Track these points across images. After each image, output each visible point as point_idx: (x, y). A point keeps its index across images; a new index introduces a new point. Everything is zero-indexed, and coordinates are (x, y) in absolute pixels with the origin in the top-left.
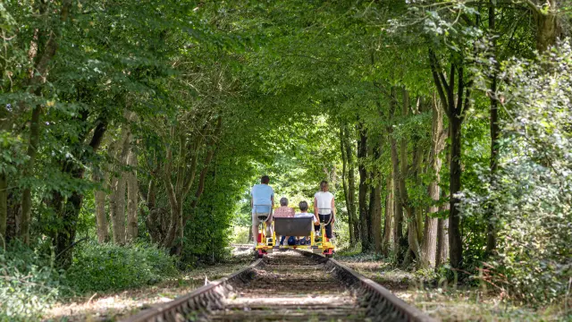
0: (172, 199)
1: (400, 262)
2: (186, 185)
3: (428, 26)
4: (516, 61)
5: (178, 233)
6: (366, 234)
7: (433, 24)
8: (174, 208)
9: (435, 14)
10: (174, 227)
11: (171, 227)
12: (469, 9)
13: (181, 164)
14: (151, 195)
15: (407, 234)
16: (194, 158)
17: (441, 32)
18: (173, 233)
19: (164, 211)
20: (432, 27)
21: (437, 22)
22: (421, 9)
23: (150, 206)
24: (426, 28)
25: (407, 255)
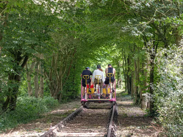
0: (58, 78)
1: (137, 103)
2: (63, 72)
3: (133, 33)
4: (162, 49)
5: (60, 89)
6: (130, 88)
7: (135, 32)
8: (58, 81)
9: (136, 28)
10: (58, 88)
11: (57, 88)
12: (148, 26)
13: (61, 65)
14: (50, 76)
15: (140, 93)
16: (66, 62)
17: (138, 35)
18: (58, 90)
19: (55, 82)
20: (134, 33)
21: (136, 31)
22: (130, 27)
23: (50, 80)
24: (132, 34)
25: (139, 101)
